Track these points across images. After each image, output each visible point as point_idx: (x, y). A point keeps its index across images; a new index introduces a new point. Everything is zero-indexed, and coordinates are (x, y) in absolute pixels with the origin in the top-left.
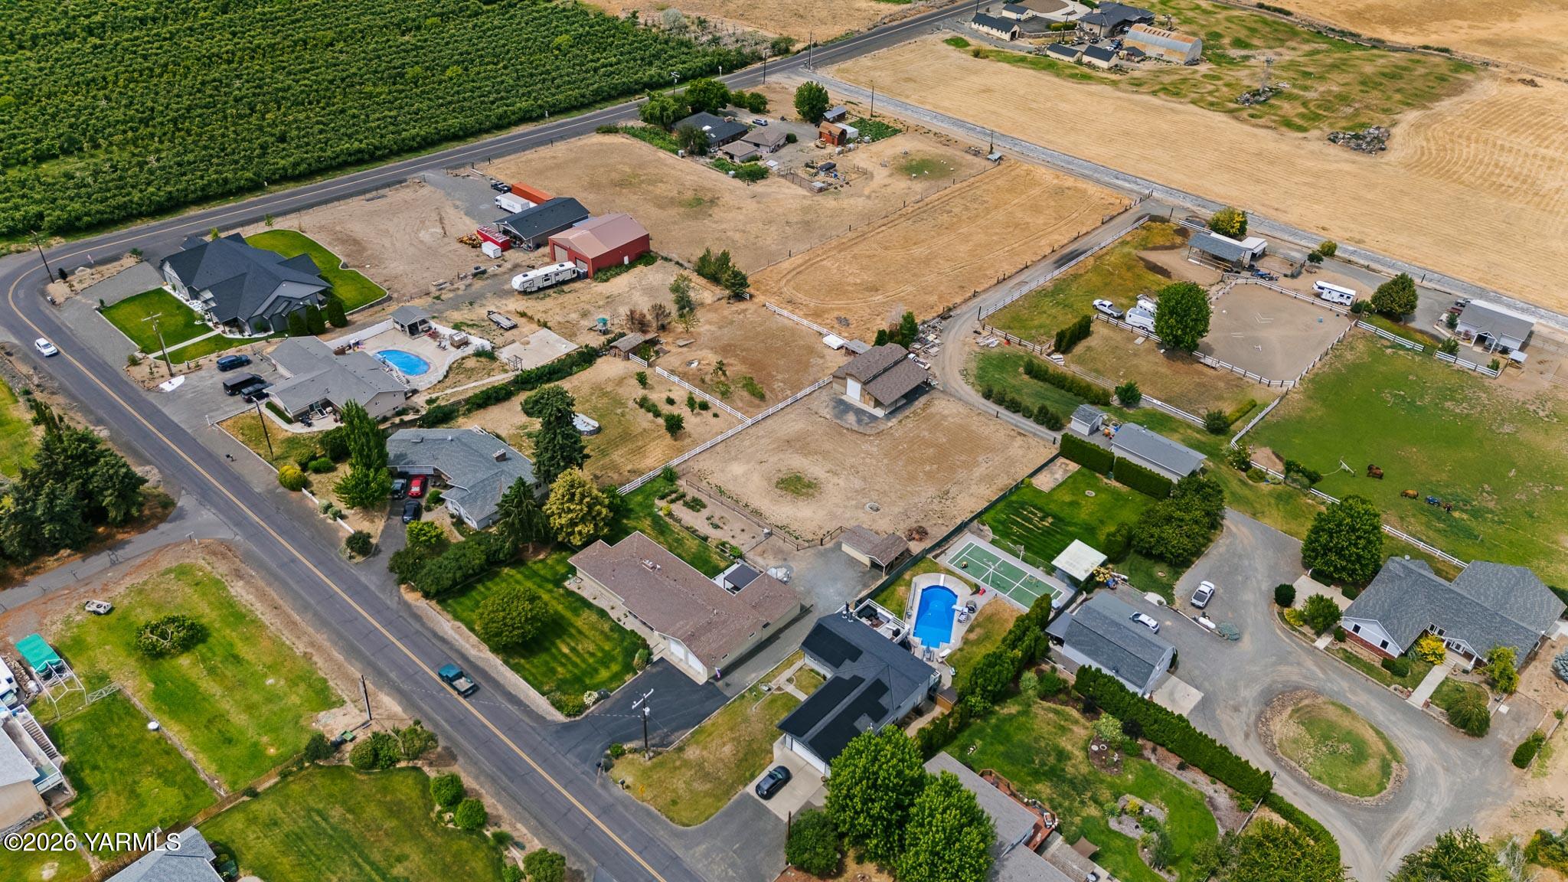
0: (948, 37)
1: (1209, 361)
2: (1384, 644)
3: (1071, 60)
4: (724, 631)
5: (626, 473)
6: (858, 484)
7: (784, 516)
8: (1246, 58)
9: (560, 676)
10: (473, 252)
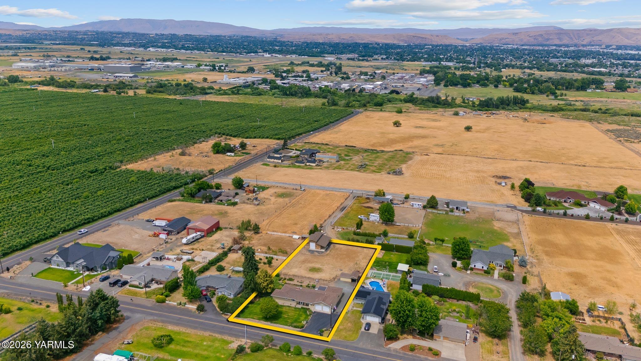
0: (262, 163)
1: (398, 224)
2: (483, 267)
3: (304, 165)
7: (318, 277)
8: (351, 159)
10: (157, 238)
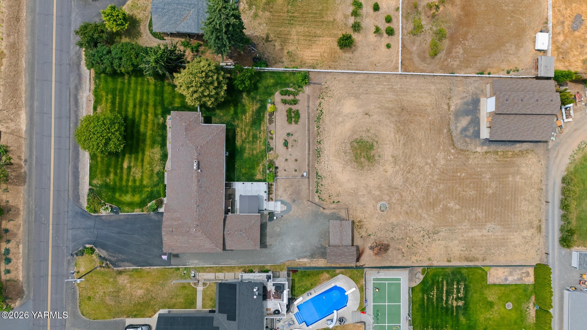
4: (191, 241)
5: (286, 51)
6: (398, 181)
7: (330, 169)
9: (108, 180)
